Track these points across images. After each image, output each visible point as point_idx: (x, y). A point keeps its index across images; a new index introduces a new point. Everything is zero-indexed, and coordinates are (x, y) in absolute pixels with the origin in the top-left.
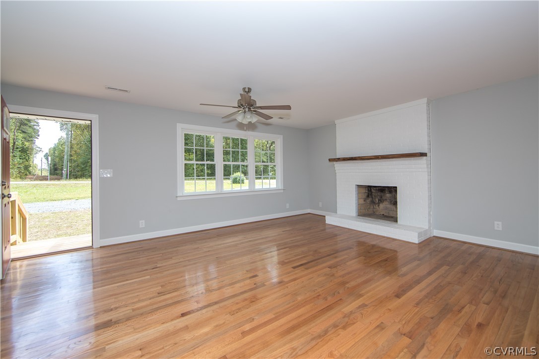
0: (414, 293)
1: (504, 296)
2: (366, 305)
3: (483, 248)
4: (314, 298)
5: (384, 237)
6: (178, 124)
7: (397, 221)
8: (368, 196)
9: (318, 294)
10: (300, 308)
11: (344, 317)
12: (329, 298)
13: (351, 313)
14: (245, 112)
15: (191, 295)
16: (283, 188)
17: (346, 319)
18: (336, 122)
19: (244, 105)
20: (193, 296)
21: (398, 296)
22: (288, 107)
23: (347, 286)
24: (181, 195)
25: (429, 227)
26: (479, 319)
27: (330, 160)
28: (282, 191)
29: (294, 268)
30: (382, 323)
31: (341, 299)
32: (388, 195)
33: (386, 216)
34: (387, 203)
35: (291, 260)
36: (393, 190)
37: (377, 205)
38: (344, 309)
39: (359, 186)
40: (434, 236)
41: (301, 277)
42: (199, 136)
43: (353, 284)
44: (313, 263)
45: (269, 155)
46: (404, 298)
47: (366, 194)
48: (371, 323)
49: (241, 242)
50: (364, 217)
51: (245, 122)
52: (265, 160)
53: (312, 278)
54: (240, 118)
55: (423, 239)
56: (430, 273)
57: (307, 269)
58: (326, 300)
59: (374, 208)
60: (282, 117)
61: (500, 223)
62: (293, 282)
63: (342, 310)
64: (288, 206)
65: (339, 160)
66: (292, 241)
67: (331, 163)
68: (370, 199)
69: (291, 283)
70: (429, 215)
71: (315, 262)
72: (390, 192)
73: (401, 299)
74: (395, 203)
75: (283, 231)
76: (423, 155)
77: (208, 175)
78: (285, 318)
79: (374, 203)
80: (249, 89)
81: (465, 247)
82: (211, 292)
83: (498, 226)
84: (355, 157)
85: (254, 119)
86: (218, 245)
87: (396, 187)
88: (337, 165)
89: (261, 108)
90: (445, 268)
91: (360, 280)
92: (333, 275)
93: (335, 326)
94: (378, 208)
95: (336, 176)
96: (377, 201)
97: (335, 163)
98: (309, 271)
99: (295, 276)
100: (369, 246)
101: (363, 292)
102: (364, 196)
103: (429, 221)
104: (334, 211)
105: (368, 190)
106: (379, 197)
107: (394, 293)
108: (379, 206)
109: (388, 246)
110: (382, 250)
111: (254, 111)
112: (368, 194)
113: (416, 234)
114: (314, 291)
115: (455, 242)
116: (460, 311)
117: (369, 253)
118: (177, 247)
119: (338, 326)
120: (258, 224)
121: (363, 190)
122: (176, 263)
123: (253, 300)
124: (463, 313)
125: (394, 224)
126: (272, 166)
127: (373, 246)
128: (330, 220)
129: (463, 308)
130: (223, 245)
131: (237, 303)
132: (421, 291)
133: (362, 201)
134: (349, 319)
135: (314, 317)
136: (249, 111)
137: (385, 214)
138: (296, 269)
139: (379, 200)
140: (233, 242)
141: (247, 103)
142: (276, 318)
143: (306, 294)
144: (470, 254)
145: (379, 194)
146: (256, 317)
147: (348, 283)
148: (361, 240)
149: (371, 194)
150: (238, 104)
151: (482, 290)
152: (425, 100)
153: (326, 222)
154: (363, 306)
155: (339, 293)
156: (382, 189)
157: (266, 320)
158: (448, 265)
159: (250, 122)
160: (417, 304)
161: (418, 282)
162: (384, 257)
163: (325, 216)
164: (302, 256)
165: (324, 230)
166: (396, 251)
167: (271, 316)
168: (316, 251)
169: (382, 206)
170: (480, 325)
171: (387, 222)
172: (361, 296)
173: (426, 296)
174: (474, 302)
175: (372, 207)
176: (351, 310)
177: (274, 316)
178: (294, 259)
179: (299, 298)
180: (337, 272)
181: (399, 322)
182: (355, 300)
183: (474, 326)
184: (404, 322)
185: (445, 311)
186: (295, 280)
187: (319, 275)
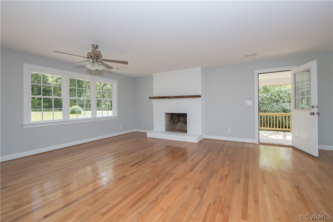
0: (199, 167)
1: (233, 162)
2: (177, 179)
3: (224, 142)
4: (147, 181)
5: (181, 142)
6: (24, 64)
7: (187, 132)
8: (171, 119)
9: (149, 179)
10: (140, 189)
11: (166, 188)
12: (156, 179)
13: (170, 184)
14: (93, 62)
15: (50, 201)
16: (117, 116)
17: (167, 188)
18: (153, 75)
19: (93, 57)
20: (52, 201)
21: (191, 171)
22: (126, 63)
23: (165, 171)
24: (28, 123)
25: (202, 134)
26: (226, 173)
27: (150, 98)
28: (117, 118)
29: (131, 166)
30: (186, 185)
31: (163, 179)
32: (182, 118)
33: (180, 130)
34: (181, 123)
35: (128, 162)
36: (185, 115)
37: (176, 124)
38: (165, 184)
39: (167, 114)
40: (204, 139)
41: (137, 171)
42: (37, 75)
43: (168, 169)
44: (143, 161)
45: (101, 93)
46: (194, 171)
47: (170, 118)
48: (180, 187)
49: (88, 155)
50: (169, 132)
51: (93, 69)
52: (98, 97)
53: (144, 170)
54: (89, 66)
55: (199, 140)
56: (204, 157)
57: (140, 165)
58: (155, 181)
59: (174, 126)
60: (118, 68)
61: (230, 129)
62: (132, 175)
63: (164, 184)
64: (121, 128)
65: (155, 98)
66: (126, 150)
67: (150, 100)
68: (172, 121)
69: (131, 176)
70: (202, 128)
71: (145, 160)
72: (183, 116)
73: (193, 172)
74: (186, 123)
75: (119, 145)
76: (199, 96)
77: (45, 107)
78: (131, 197)
79: (175, 123)
80: (97, 46)
81: (217, 142)
82: (70, 194)
83: (229, 130)
84: (165, 97)
85: (101, 68)
86: (68, 160)
87: (186, 114)
88: (154, 101)
89: (106, 60)
90: (210, 153)
91: (171, 166)
92: (156, 166)
93: (162, 193)
94: (176, 126)
95: (153, 107)
96: (176, 122)
97: (152, 100)
98: (142, 166)
99: (132, 171)
100: (174, 147)
101: (174, 172)
102: (169, 119)
103: (202, 130)
104: (152, 129)
105: (171, 116)
106: (177, 120)
107: (189, 169)
108: (177, 125)
109: (183, 146)
110: (180, 149)
111: (100, 62)
112: (171, 118)
113: (196, 138)
114: (146, 177)
115: (213, 141)
116: (218, 172)
117: (174, 151)
118: (25, 167)
119: (163, 193)
120: (98, 142)
121: (169, 116)
122: (29, 180)
123: (105, 192)
124: (219, 172)
125: (185, 134)
126: (104, 101)
127: (176, 147)
128: (150, 135)
129: (219, 170)
130: (72, 160)
131: (94, 197)
132: (201, 166)
133: (168, 122)
134: (169, 188)
135: (149, 192)
136: (96, 61)
137: (180, 129)
138: (133, 167)
139: (177, 121)
140: (81, 156)
141: (95, 56)
142: (125, 199)
143: (142, 180)
144: (219, 145)
145: (177, 118)
146: (111, 202)
147: (165, 169)
148: (169, 145)
149: (173, 118)
150: (88, 55)
151: (225, 160)
152: (200, 68)
153: (147, 136)
154: (175, 179)
155: (161, 175)
156: (179, 115)
157: (118, 202)
158: (211, 152)
159: (97, 70)
160: (201, 172)
161: (199, 162)
162: (182, 152)
163: (146, 133)
164: (135, 158)
165: (146, 141)
166: (186, 149)
167: (121, 198)
168: (143, 154)
169: (178, 124)
170: (226, 176)
171: (181, 133)
172: (173, 174)
173: (204, 168)
174: (223, 166)
175: (173, 125)
176: (169, 183)
177: (123, 198)
178: (130, 161)
179: (138, 184)
180: (158, 164)
181: (193, 183)
182: (170, 178)
183: (224, 177)
184: (196, 183)
185: (213, 173)
186: (133, 173)
187: (148, 168)
